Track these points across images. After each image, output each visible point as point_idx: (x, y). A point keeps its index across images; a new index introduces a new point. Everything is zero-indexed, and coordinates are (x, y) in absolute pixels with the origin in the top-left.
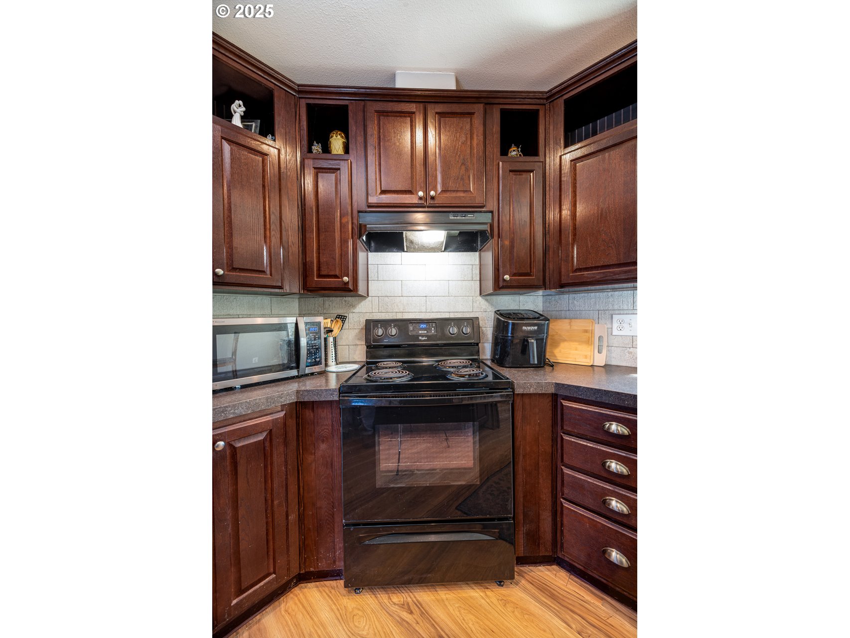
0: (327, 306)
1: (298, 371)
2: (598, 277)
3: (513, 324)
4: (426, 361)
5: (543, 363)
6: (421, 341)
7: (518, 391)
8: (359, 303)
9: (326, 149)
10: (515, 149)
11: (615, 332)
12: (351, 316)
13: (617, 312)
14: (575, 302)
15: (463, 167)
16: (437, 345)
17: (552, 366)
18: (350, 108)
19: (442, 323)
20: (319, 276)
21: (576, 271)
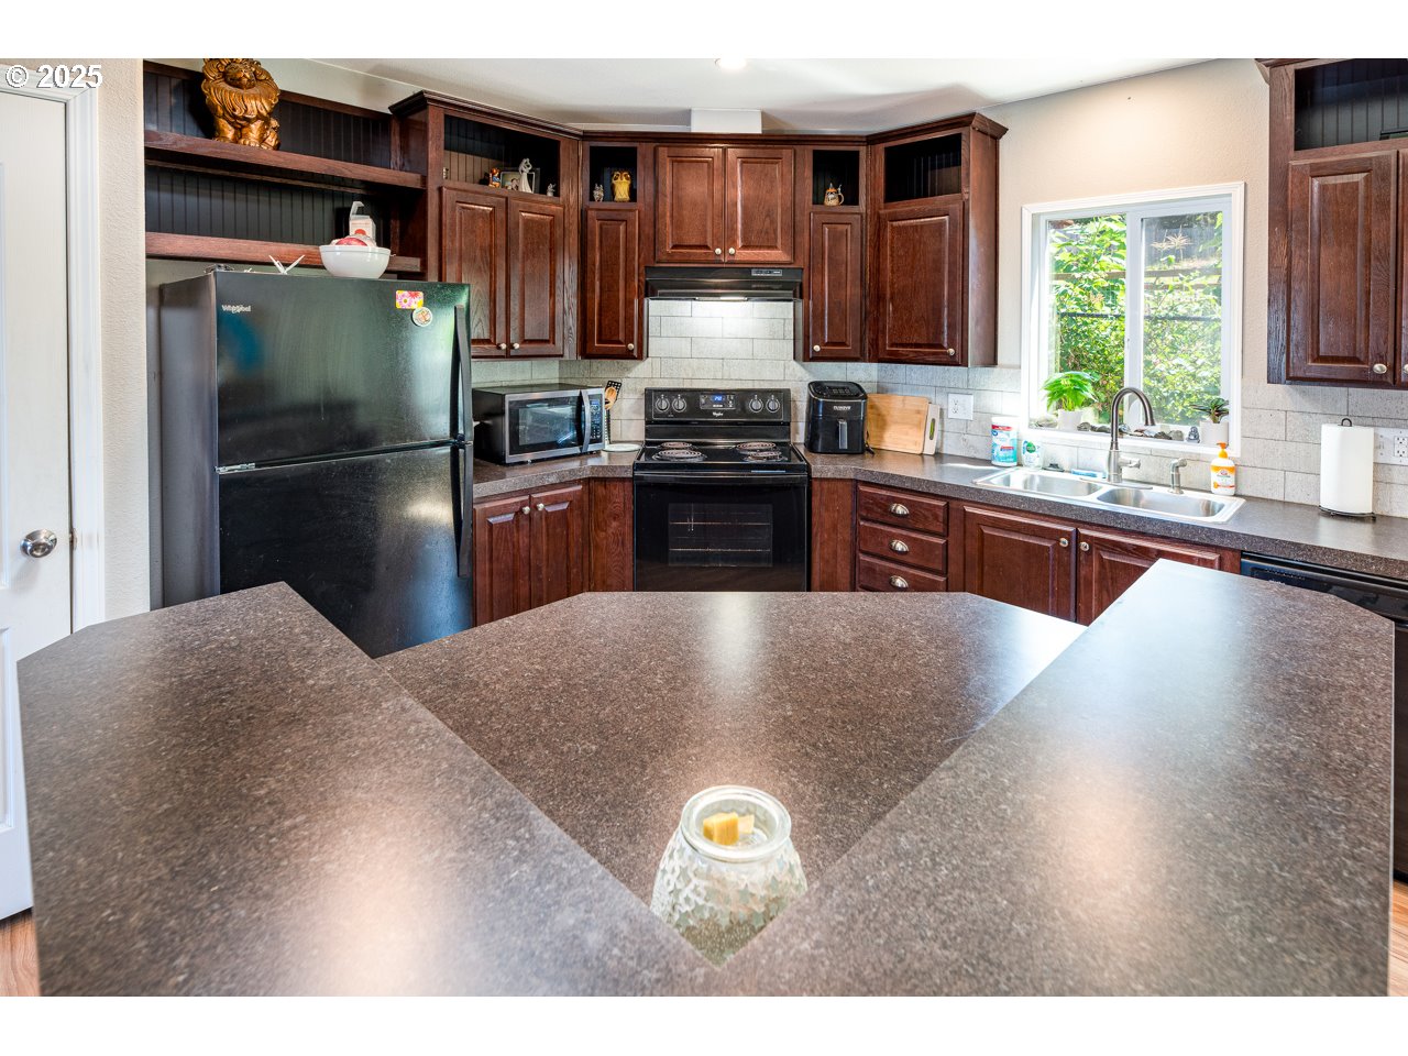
0: (595, 368)
1: (581, 449)
2: (911, 355)
3: (824, 403)
4: (722, 443)
5: (859, 448)
6: (715, 417)
7: (815, 475)
8: (635, 366)
9: (610, 194)
10: (833, 190)
11: (949, 415)
12: (624, 382)
13: (952, 390)
15: (768, 219)
16: (736, 423)
17: (873, 453)
18: (639, 150)
19: (743, 395)
20: (600, 342)
21: (892, 345)
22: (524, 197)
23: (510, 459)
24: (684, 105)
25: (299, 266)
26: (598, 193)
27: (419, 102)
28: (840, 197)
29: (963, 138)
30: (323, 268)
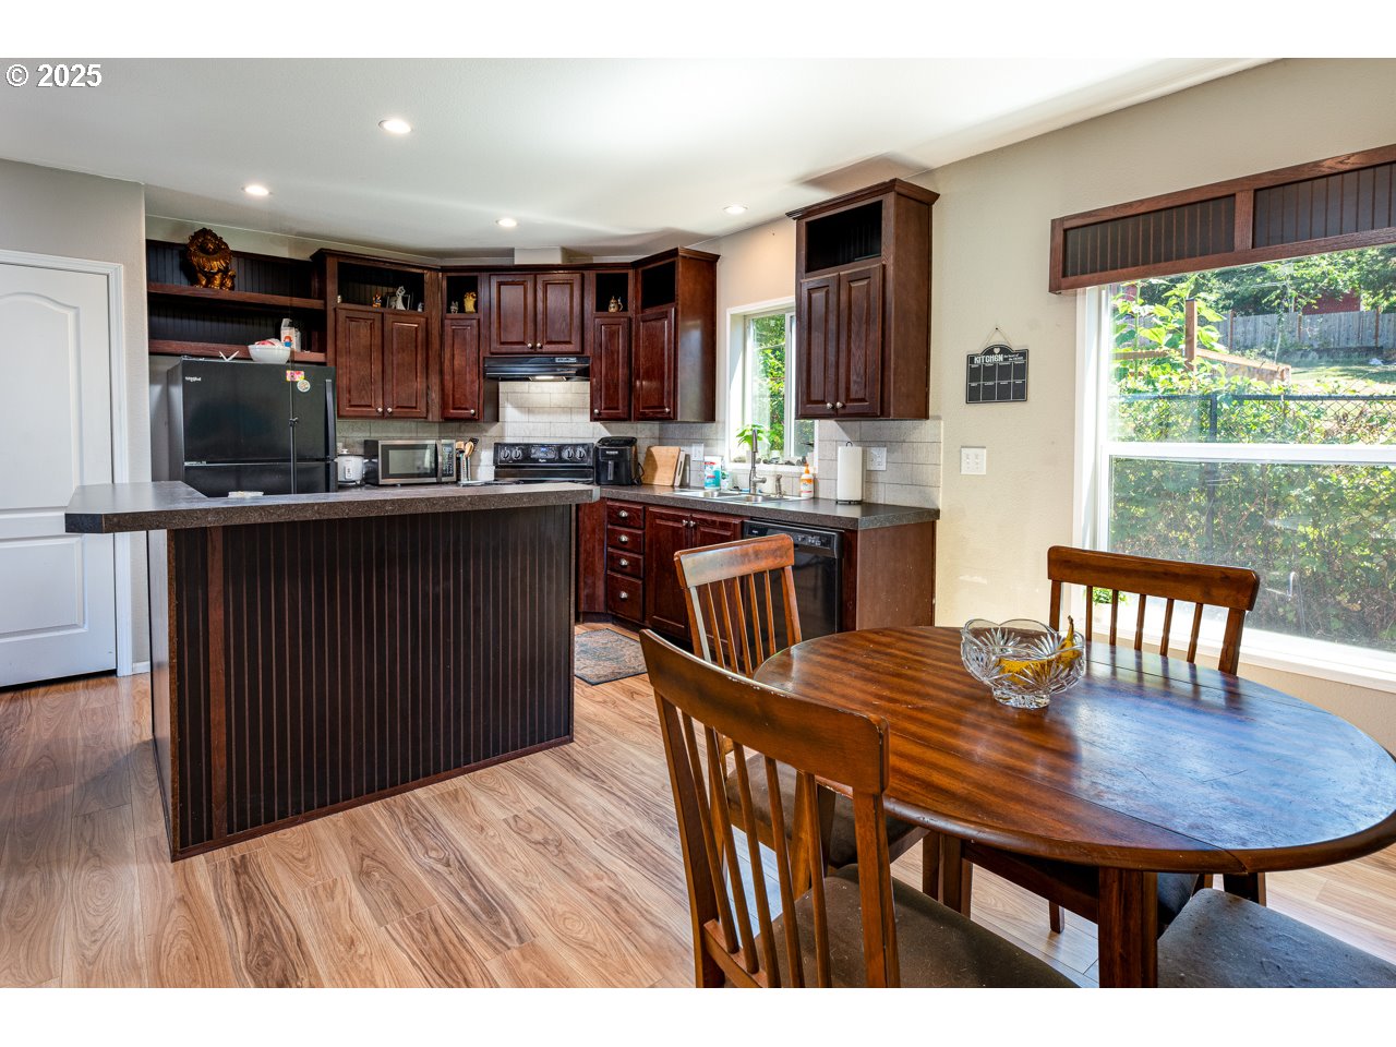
0: (461, 431)
1: (437, 480)
2: (651, 414)
5: (651, 485)
6: (540, 463)
8: (491, 428)
9: (462, 309)
10: (613, 302)
12: (483, 438)
13: (694, 441)
15: (564, 322)
16: (554, 467)
18: (478, 277)
19: (560, 448)
20: (454, 409)
21: (644, 408)
22: (398, 313)
23: (382, 482)
24: (510, 246)
25: (234, 358)
26: (454, 308)
27: (321, 256)
28: (619, 306)
29: (676, 264)
30: (251, 359)
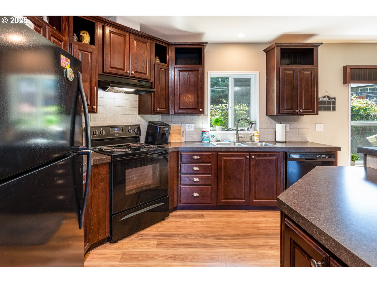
3: (160, 128)
6: (116, 136)
7: (170, 151)
10: (158, 58)
11: (187, 130)
13: (187, 123)
14: (174, 119)
15: (143, 63)
17: (170, 143)
18: (96, 24)
29: (202, 49)
